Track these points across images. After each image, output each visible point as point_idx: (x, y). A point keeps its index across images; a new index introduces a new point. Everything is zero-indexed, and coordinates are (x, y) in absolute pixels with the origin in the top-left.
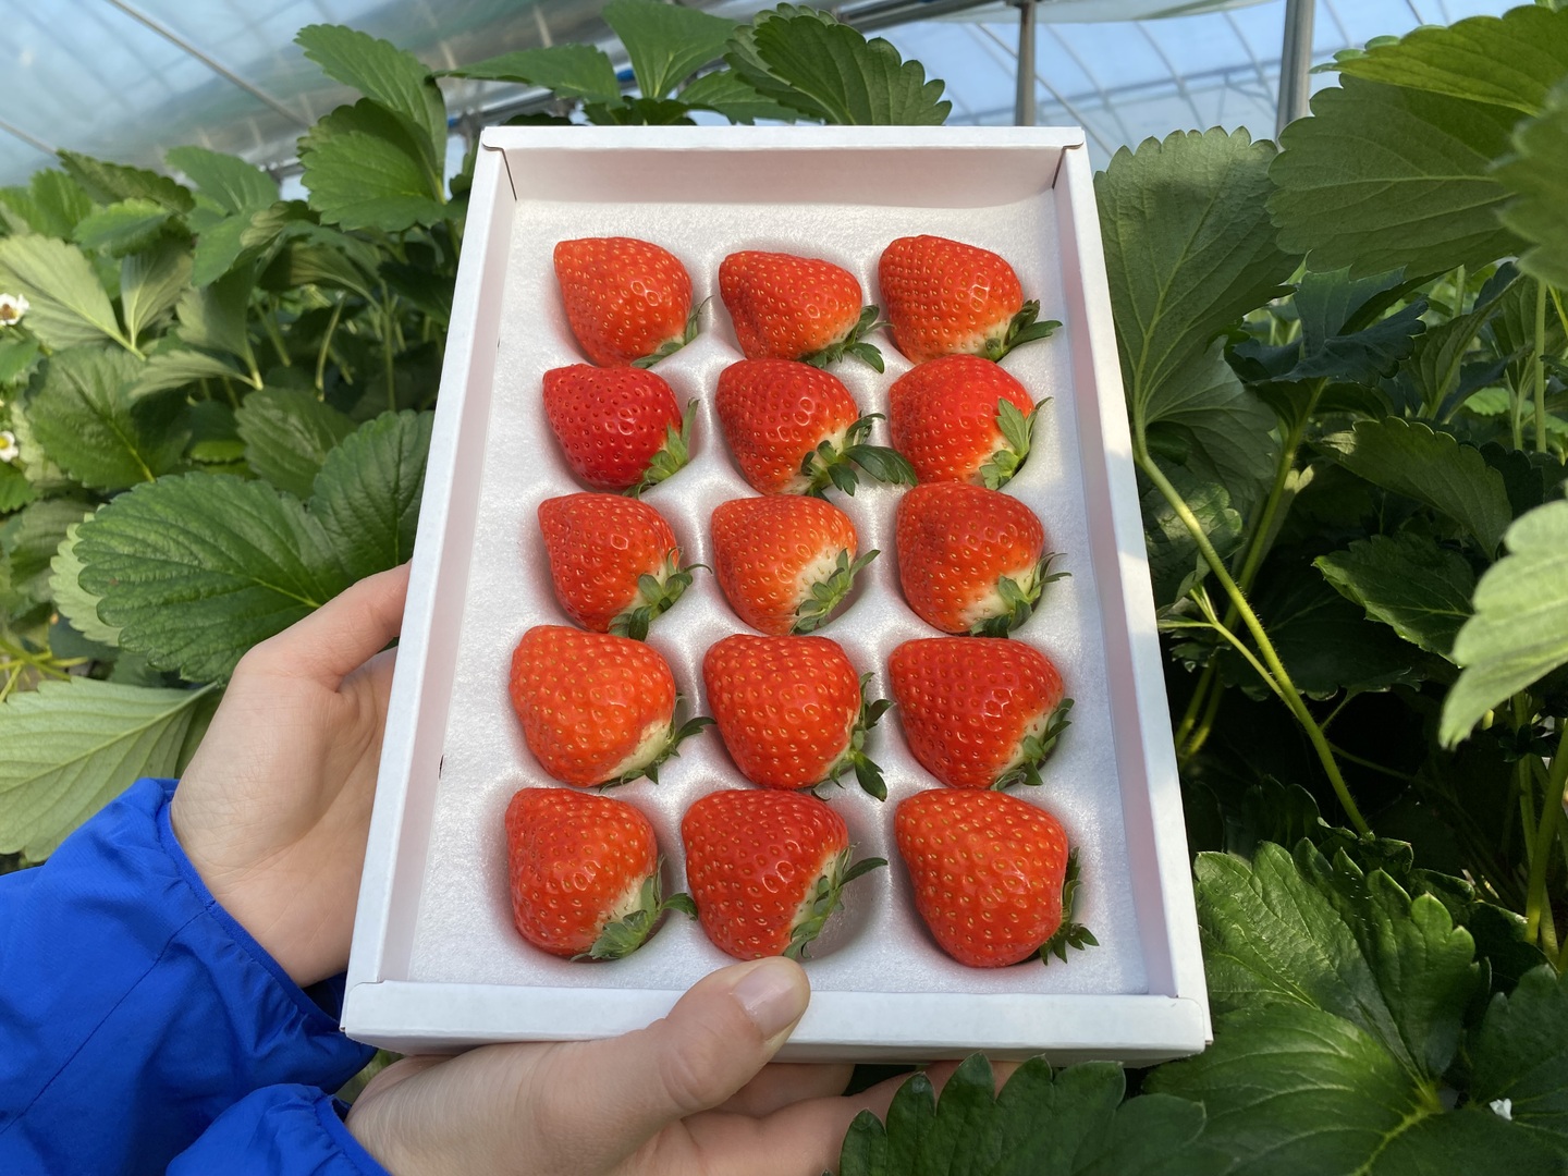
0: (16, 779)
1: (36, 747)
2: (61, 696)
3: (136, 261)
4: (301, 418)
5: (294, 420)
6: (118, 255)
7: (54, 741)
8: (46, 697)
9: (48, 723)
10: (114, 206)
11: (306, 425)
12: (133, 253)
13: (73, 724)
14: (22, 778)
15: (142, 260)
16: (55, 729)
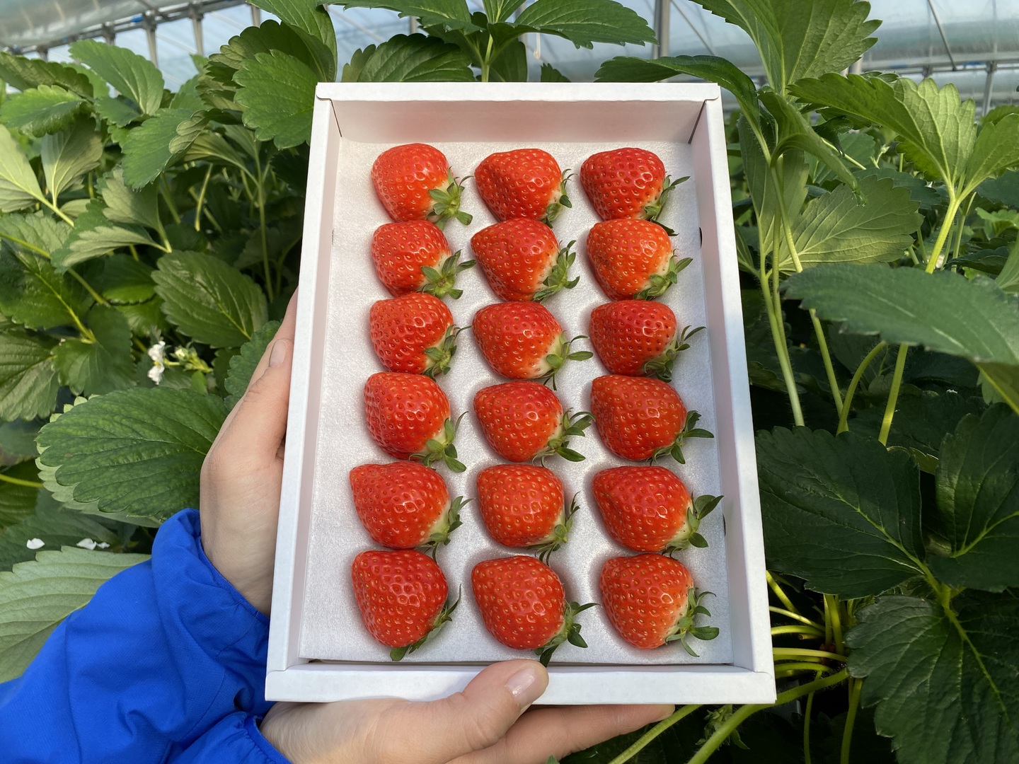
0: (20, 636)
1: (34, 608)
2: (53, 564)
3: (53, 139)
4: (204, 275)
5: (199, 278)
6: (38, 134)
7: (48, 603)
8: (43, 565)
9: (42, 588)
10: (30, 91)
11: (208, 282)
12: (51, 133)
13: (62, 588)
14: (26, 635)
15: (59, 139)
16: (48, 593)
